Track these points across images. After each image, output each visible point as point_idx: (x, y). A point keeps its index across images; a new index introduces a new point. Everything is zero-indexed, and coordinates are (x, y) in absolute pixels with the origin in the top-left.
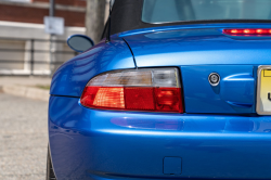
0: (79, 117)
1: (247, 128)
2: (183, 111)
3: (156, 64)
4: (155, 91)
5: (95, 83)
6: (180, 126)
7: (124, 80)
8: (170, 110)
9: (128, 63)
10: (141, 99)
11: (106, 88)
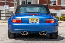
0: (12, 23)
1: (29, 24)
2: (22, 23)
3: (19, 18)
4: (19, 21)
5: (13, 20)
6: (22, 24)
7: (16, 20)
8: (21, 22)
9: (16, 18)
10: (18, 21)
11: (14, 20)
